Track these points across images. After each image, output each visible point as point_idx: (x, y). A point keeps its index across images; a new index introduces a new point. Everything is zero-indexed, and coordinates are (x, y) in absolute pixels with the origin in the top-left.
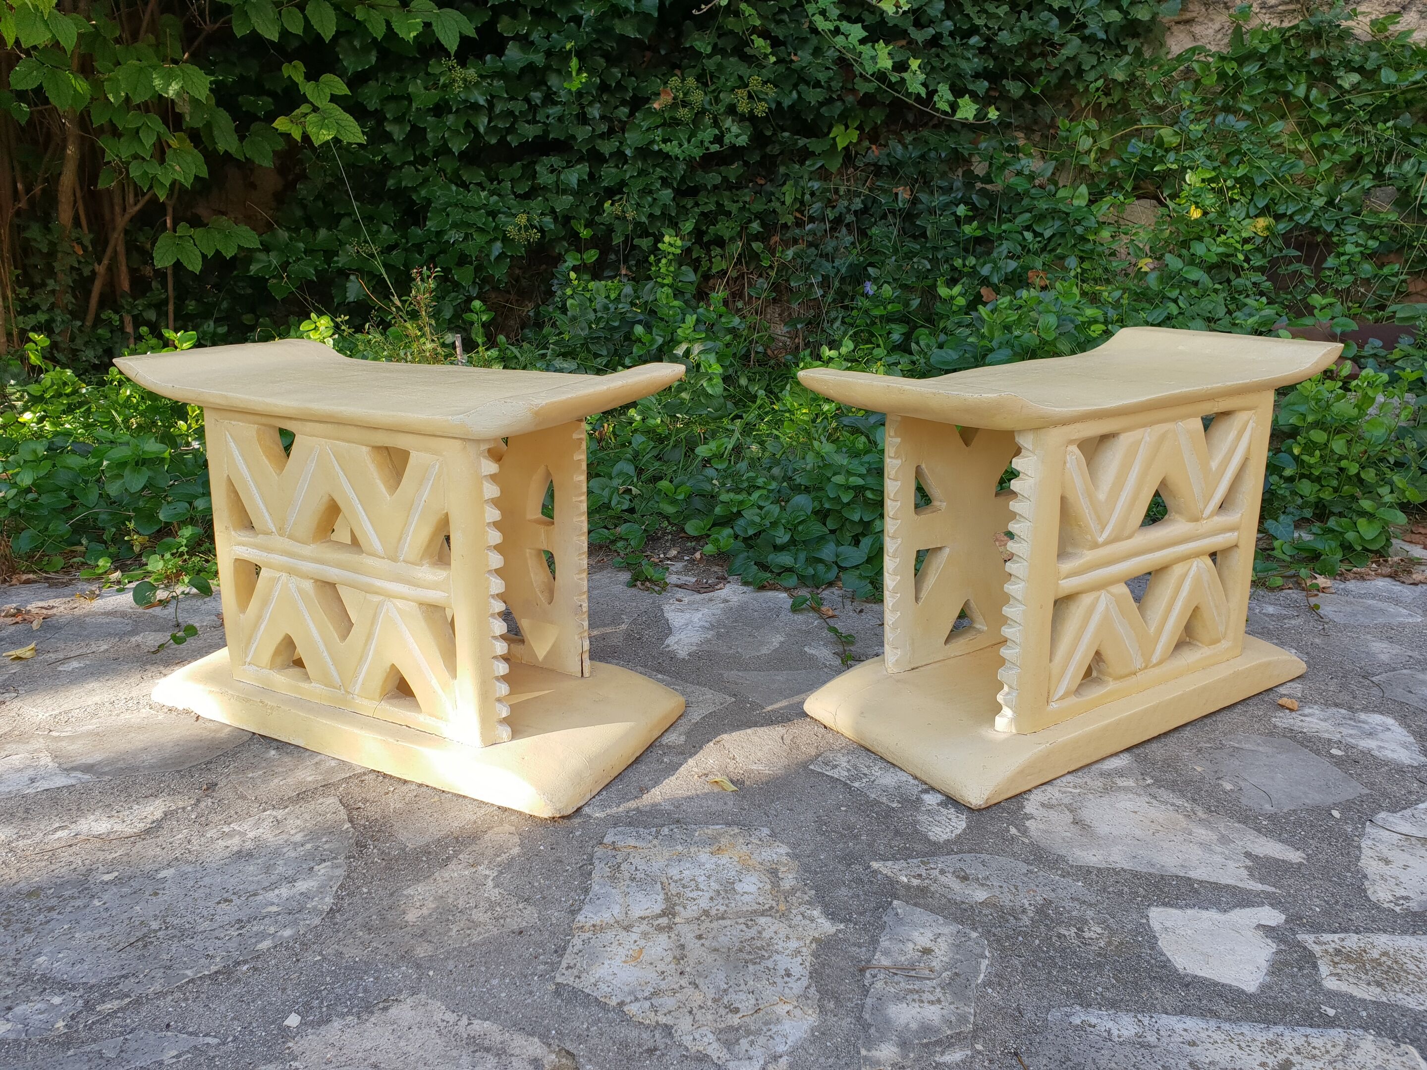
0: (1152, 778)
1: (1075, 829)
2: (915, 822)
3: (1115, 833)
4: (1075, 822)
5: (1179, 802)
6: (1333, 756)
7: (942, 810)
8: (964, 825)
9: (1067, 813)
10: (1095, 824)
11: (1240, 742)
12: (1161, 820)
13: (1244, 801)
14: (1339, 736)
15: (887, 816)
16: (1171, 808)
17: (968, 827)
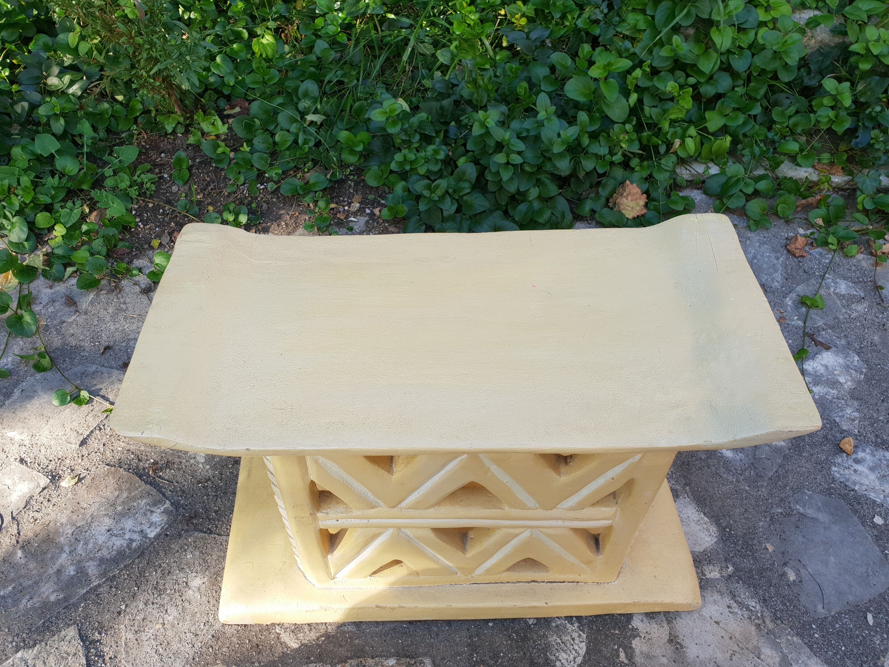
0: (733, 565)
1: (670, 649)
2: (547, 647)
3: (702, 656)
4: (670, 641)
5: (752, 603)
6: (875, 526)
7: (568, 625)
8: (584, 649)
9: (665, 624)
10: (687, 642)
11: (803, 507)
12: (737, 635)
13: (803, 598)
14: (882, 496)
15: (525, 639)
16: (746, 614)
17: (587, 652)
